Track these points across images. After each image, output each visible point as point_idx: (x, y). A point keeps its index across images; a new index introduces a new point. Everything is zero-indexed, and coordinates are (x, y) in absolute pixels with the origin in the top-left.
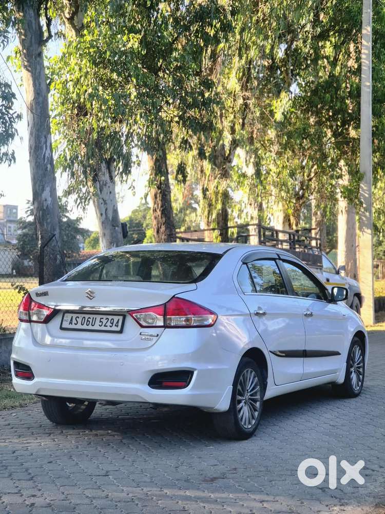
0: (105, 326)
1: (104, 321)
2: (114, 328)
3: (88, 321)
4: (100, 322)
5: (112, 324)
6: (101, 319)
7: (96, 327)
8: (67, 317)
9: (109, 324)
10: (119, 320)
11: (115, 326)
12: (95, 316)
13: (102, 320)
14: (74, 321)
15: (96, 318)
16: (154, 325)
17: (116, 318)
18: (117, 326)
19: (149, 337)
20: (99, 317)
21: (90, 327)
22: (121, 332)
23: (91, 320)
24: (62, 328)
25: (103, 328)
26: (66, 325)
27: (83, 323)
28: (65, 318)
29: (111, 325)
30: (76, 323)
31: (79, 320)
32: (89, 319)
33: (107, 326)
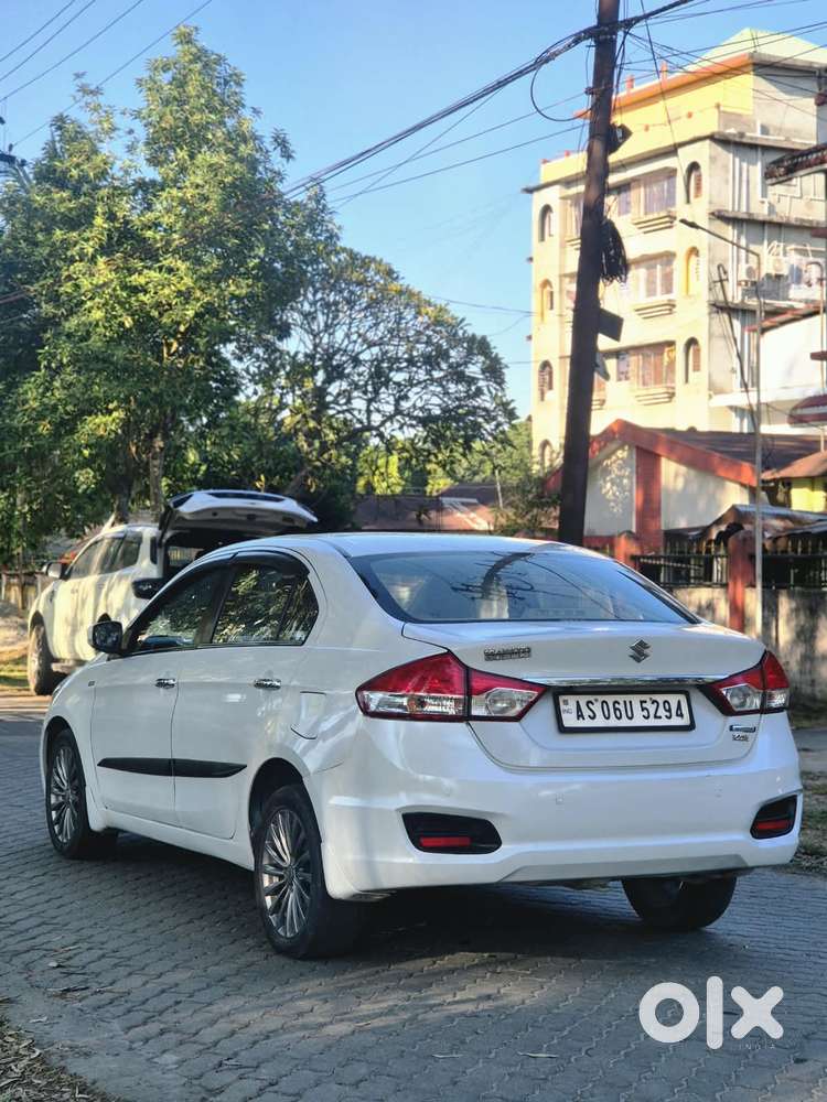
0: (656, 717)
1: (652, 708)
2: (676, 721)
3: (615, 709)
4: (643, 709)
5: (669, 711)
6: (642, 702)
7: (638, 721)
8: (566, 702)
9: (662, 712)
10: (679, 702)
11: (677, 715)
12: (628, 698)
13: (644, 705)
14: (586, 712)
15: (631, 702)
16: (746, 708)
17: (673, 699)
18: (682, 715)
19: (742, 734)
20: (636, 699)
21: (625, 722)
22: (691, 727)
23: (621, 707)
24: (563, 730)
25: (652, 722)
26: (570, 720)
27: (606, 714)
28: (562, 707)
29: (668, 714)
30: (592, 715)
31: (597, 707)
32: (617, 706)
33: (660, 717)
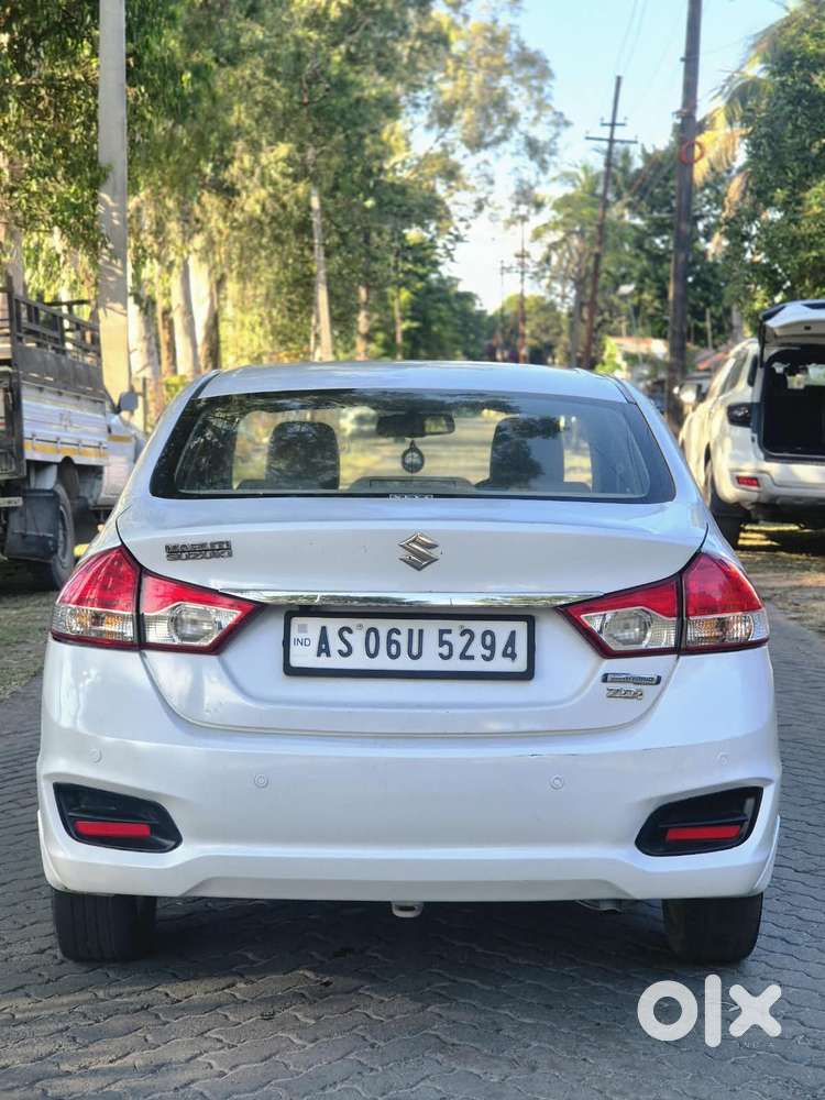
0: (463, 656)
1: (459, 642)
2: (500, 664)
3: (390, 642)
4: (442, 643)
5: (492, 648)
6: (442, 632)
7: (430, 662)
8: (303, 629)
9: (477, 649)
10: (513, 633)
11: (505, 654)
12: (416, 625)
13: (446, 637)
14: (335, 644)
15: (421, 632)
16: (644, 645)
17: (502, 630)
18: (513, 656)
19: (633, 688)
20: (431, 628)
21: (404, 663)
22: (528, 675)
23: (403, 639)
24: (291, 671)
25: (455, 664)
26: (303, 656)
27: (372, 650)
28: (294, 634)
29: (488, 653)
30: (345, 649)
31: (356, 640)
32: (395, 636)
33: (472, 658)
